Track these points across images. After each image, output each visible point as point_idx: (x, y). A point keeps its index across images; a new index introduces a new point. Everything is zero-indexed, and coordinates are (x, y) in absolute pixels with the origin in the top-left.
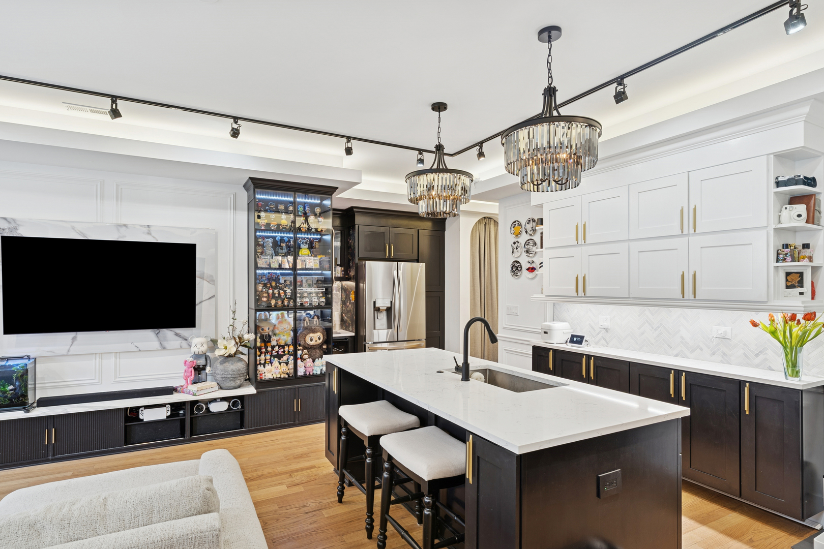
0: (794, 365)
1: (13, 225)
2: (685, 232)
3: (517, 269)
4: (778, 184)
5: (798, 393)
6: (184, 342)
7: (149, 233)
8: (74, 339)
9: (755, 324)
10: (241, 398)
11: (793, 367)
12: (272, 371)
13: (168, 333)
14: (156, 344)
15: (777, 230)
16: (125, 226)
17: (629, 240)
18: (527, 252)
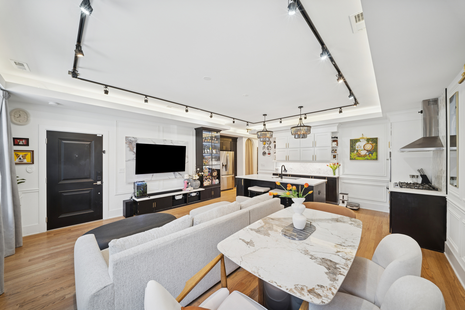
0: (335, 173)
1: (136, 140)
2: (314, 146)
3: (264, 153)
4: (332, 138)
5: (336, 178)
6: (181, 176)
7: (172, 143)
8: (153, 175)
9: (328, 166)
10: (199, 192)
11: (334, 174)
12: (206, 183)
13: (177, 173)
14: (174, 177)
15: (332, 147)
16: (166, 140)
17: (300, 148)
18: (268, 149)
